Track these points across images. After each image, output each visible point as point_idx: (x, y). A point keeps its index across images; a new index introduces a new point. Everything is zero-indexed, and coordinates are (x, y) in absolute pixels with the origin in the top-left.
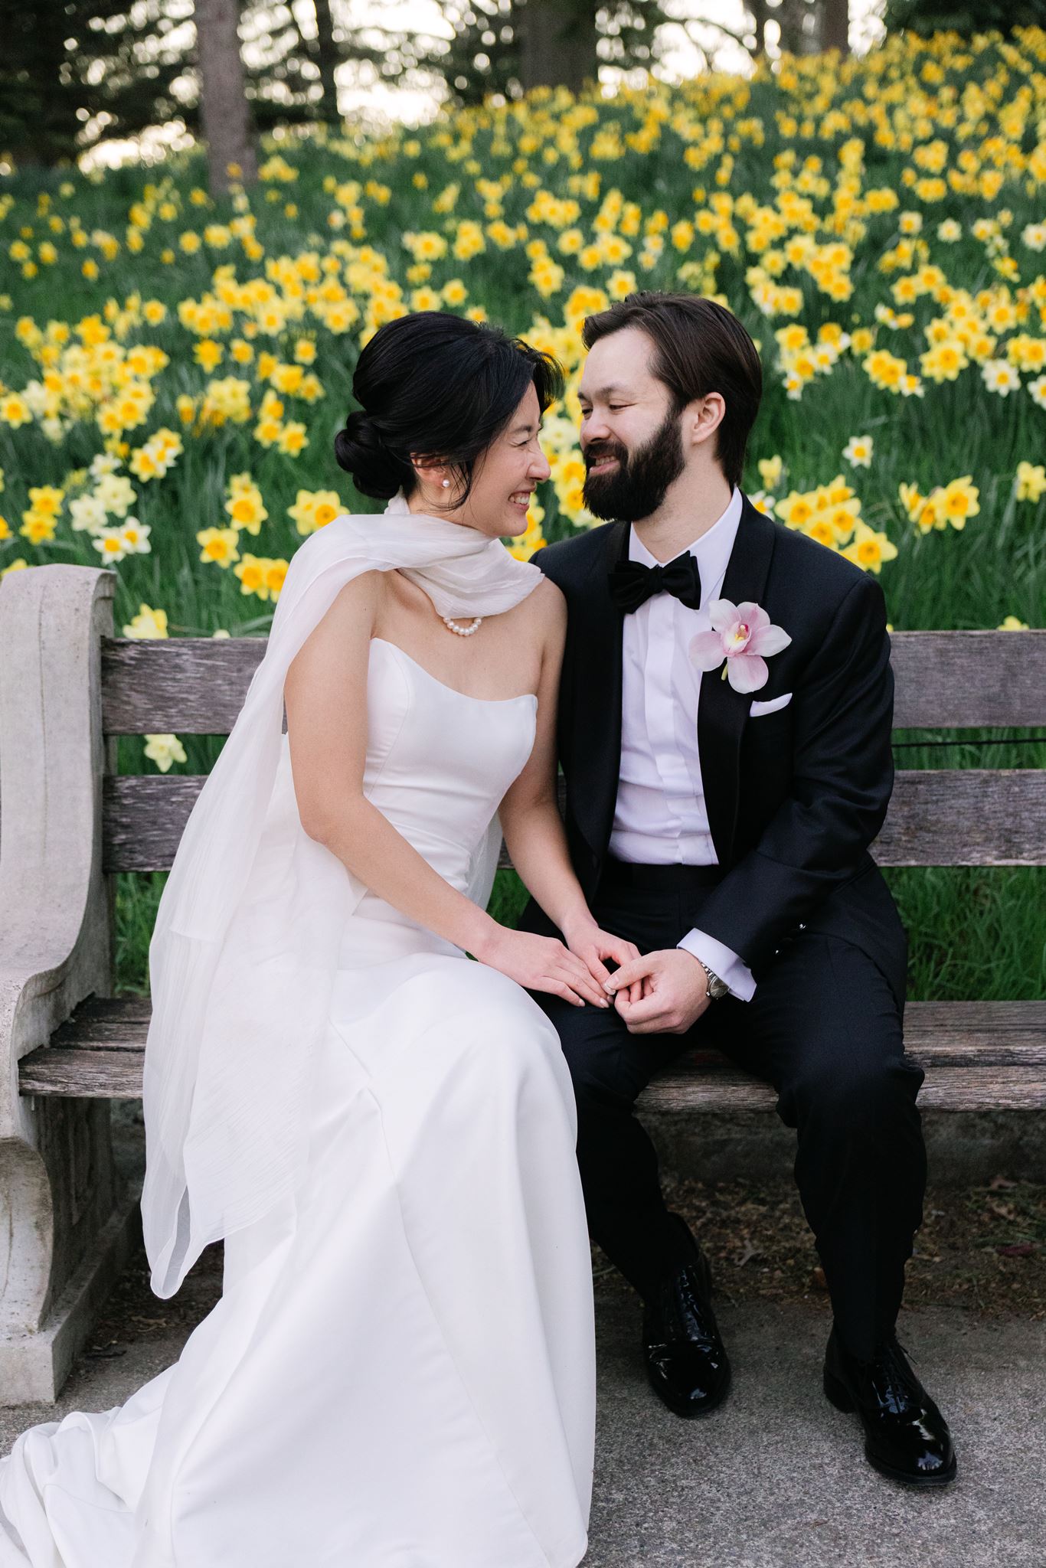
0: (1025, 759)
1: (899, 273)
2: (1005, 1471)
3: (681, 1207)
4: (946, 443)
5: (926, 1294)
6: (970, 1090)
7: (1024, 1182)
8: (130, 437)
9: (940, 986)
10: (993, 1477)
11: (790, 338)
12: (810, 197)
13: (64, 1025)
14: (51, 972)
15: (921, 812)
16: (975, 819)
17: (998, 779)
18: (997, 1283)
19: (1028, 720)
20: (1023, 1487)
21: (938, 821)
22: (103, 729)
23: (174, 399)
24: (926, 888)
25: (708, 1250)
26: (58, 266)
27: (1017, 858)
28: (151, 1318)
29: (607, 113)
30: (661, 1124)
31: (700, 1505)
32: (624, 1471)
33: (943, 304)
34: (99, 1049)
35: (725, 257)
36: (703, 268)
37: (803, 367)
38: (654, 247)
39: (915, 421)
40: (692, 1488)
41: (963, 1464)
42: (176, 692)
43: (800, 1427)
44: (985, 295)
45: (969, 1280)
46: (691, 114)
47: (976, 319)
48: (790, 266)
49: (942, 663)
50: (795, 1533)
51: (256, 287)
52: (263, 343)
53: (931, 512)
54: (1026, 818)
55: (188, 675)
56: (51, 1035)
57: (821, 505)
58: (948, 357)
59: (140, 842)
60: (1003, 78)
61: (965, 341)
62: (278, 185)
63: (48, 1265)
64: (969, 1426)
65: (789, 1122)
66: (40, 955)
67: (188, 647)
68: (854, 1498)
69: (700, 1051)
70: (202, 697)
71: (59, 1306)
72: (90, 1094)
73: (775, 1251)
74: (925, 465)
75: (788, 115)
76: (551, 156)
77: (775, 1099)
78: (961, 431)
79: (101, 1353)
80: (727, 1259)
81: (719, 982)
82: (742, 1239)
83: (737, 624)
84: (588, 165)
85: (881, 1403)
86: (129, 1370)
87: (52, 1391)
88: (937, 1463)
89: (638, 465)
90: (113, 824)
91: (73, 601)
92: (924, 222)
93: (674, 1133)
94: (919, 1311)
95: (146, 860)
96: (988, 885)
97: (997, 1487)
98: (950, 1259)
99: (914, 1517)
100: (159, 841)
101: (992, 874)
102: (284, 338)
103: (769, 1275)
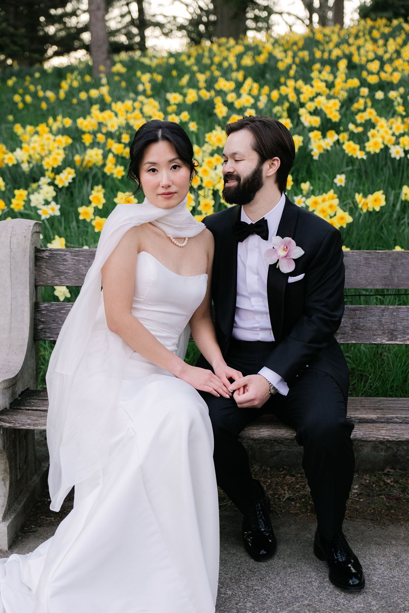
0: (402, 302)
1: (359, 111)
2: (384, 585)
3: (261, 477)
4: (375, 177)
5: (356, 514)
6: (373, 433)
7: (397, 470)
8: (55, 171)
9: (365, 391)
10: (379, 588)
11: (315, 136)
12: (326, 81)
13: (16, 400)
14: (10, 379)
15: (357, 322)
16: (379, 325)
17: (388, 309)
18: (385, 510)
19: (400, 286)
20: (391, 592)
21: (364, 326)
22: (35, 284)
23: (73, 156)
24: (361, 352)
25: (271, 495)
26: (32, 104)
27: (395, 341)
28: (48, 517)
29: (248, 48)
30: (253, 444)
31: (262, 597)
32: (232, 582)
33: (376, 123)
34: (29, 410)
35: (292, 104)
36: (283, 108)
37: (320, 147)
38: (263, 100)
39: (363, 169)
40: (259, 590)
41: (368, 583)
42: (64, 270)
43: (303, 566)
44: (392, 120)
45: (374, 509)
46: (281, 49)
47: (388, 129)
48: (316, 108)
49: (366, 263)
50: (299, 609)
51: (107, 113)
52: (109, 135)
53: (367, 204)
54: (399, 325)
55: (69, 263)
56: (10, 404)
57: (324, 201)
58: (376, 144)
59: (49, 328)
60: (403, 36)
61: (383, 138)
62: (119, 74)
63: (7, 495)
64: (371, 567)
65: (300, 444)
66: (7, 372)
67: (69, 252)
68: (323, 595)
69: (266, 415)
70: (74, 272)
71: (11, 512)
72: (24, 428)
73: (297, 496)
74: (366, 186)
75: (319, 49)
76: (225, 64)
77: (295, 435)
78: (381, 173)
79: (27, 531)
80: (278, 498)
81: (274, 388)
82: (284, 490)
83: (283, 246)
84: (240, 67)
85: (336, 557)
86: (38, 538)
87: (7, 545)
88: (357, 582)
89: (245, 183)
90: (38, 321)
91: (24, 233)
92: (369, 91)
93: (259, 447)
94: (353, 521)
95: (51, 335)
96: (386, 351)
97: (381, 592)
98: (367, 500)
99: (347, 603)
100: (56, 328)
101: (387, 347)
102: (118, 133)
103: (294, 505)
